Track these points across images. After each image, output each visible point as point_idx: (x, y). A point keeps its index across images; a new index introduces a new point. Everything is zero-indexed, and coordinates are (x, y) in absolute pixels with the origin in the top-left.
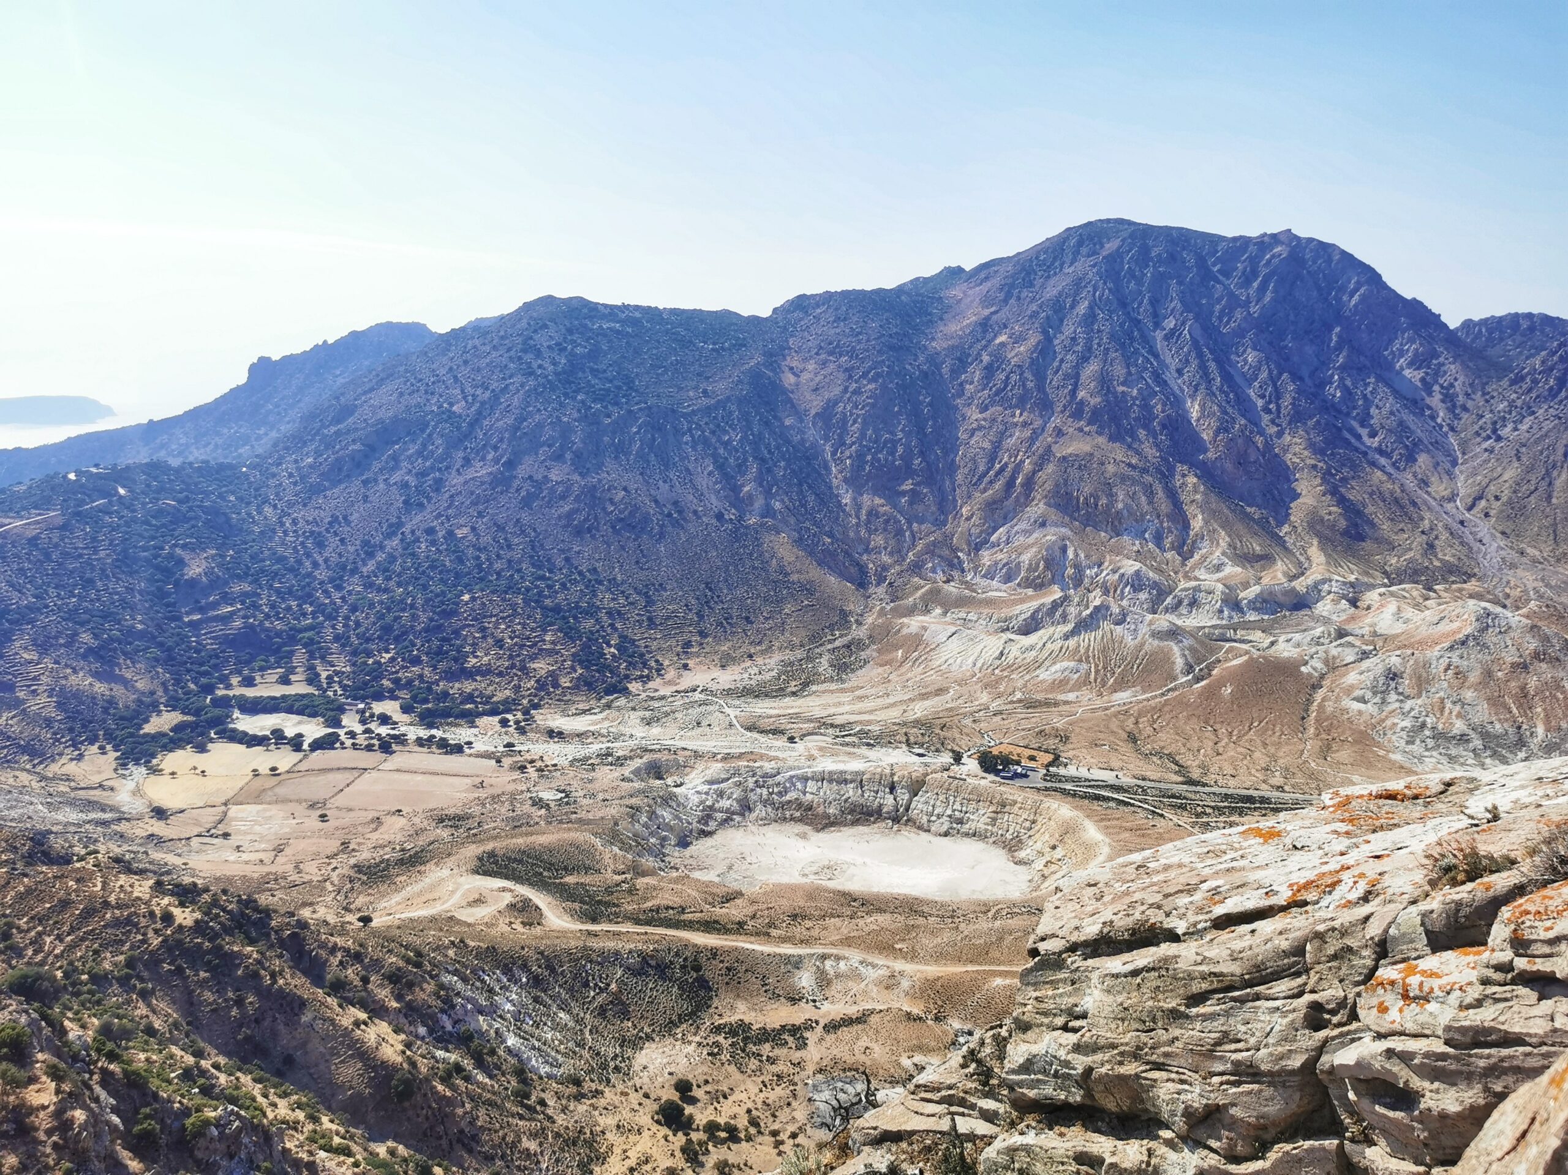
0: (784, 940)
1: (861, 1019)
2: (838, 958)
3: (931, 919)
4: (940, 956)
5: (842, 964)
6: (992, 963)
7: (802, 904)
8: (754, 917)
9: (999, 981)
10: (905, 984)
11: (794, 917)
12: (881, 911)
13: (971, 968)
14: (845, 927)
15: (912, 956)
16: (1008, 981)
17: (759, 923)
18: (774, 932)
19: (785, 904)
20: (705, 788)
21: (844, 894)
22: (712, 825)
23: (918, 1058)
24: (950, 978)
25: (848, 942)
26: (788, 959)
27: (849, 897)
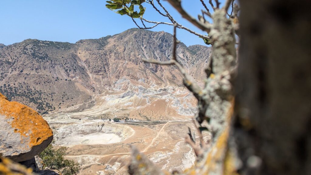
1: (89, 167)
2: (86, 157)
3: (104, 148)
4: (104, 154)
6: (113, 154)
7: (80, 148)
8: (71, 151)
9: (114, 157)
10: (98, 160)
11: (79, 150)
12: (95, 147)
13: (110, 155)
14: (88, 151)
15: (100, 154)
16: (115, 156)
17: (72, 153)
18: (75, 154)
19: (77, 149)
20: (63, 129)
21: (88, 145)
22: (64, 136)
23: (100, 171)
24: (105, 157)
25: (88, 153)
26: (76, 158)
27: (89, 146)
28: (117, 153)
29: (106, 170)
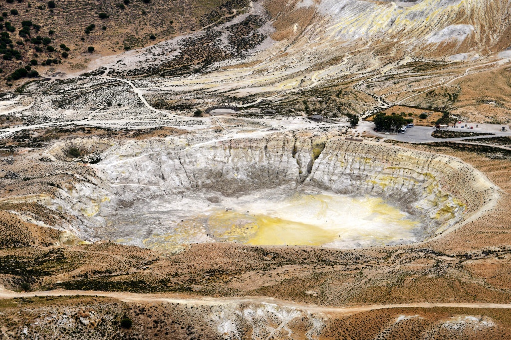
0: (206, 293)
2: (255, 306)
3: (337, 267)
4: (348, 299)
5: (259, 311)
6: (394, 302)
8: (176, 275)
9: (401, 317)
10: (317, 325)
11: (212, 272)
12: (290, 262)
13: (375, 307)
14: (259, 280)
15: (322, 299)
17: (181, 280)
18: (196, 287)
19: (203, 264)
21: (257, 250)
24: (357, 316)
25: (263, 291)
26: (210, 309)
27: (261, 252)
28: (411, 300)
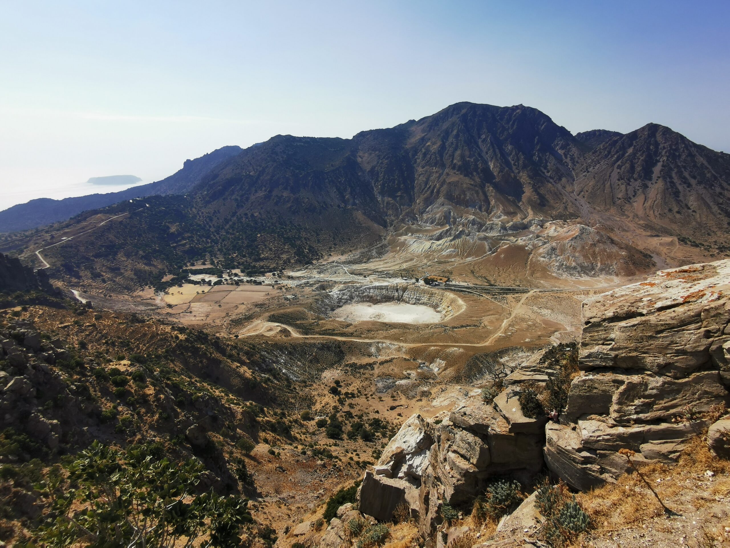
0: (366, 338)
1: (391, 360)
2: (383, 343)
3: (411, 330)
4: (414, 341)
5: (384, 344)
6: (430, 343)
7: (371, 327)
8: (356, 331)
9: (433, 348)
10: (404, 350)
11: (368, 331)
12: (395, 328)
13: (424, 344)
14: (384, 333)
15: (405, 341)
16: (435, 348)
17: (357, 333)
18: (363, 336)
19: (365, 327)
20: (339, 292)
21: (384, 323)
22: (341, 304)
23: (409, 372)
24: (417, 347)
25: (386, 338)
26: (367, 343)
28: (436, 342)
29: (419, 371)
